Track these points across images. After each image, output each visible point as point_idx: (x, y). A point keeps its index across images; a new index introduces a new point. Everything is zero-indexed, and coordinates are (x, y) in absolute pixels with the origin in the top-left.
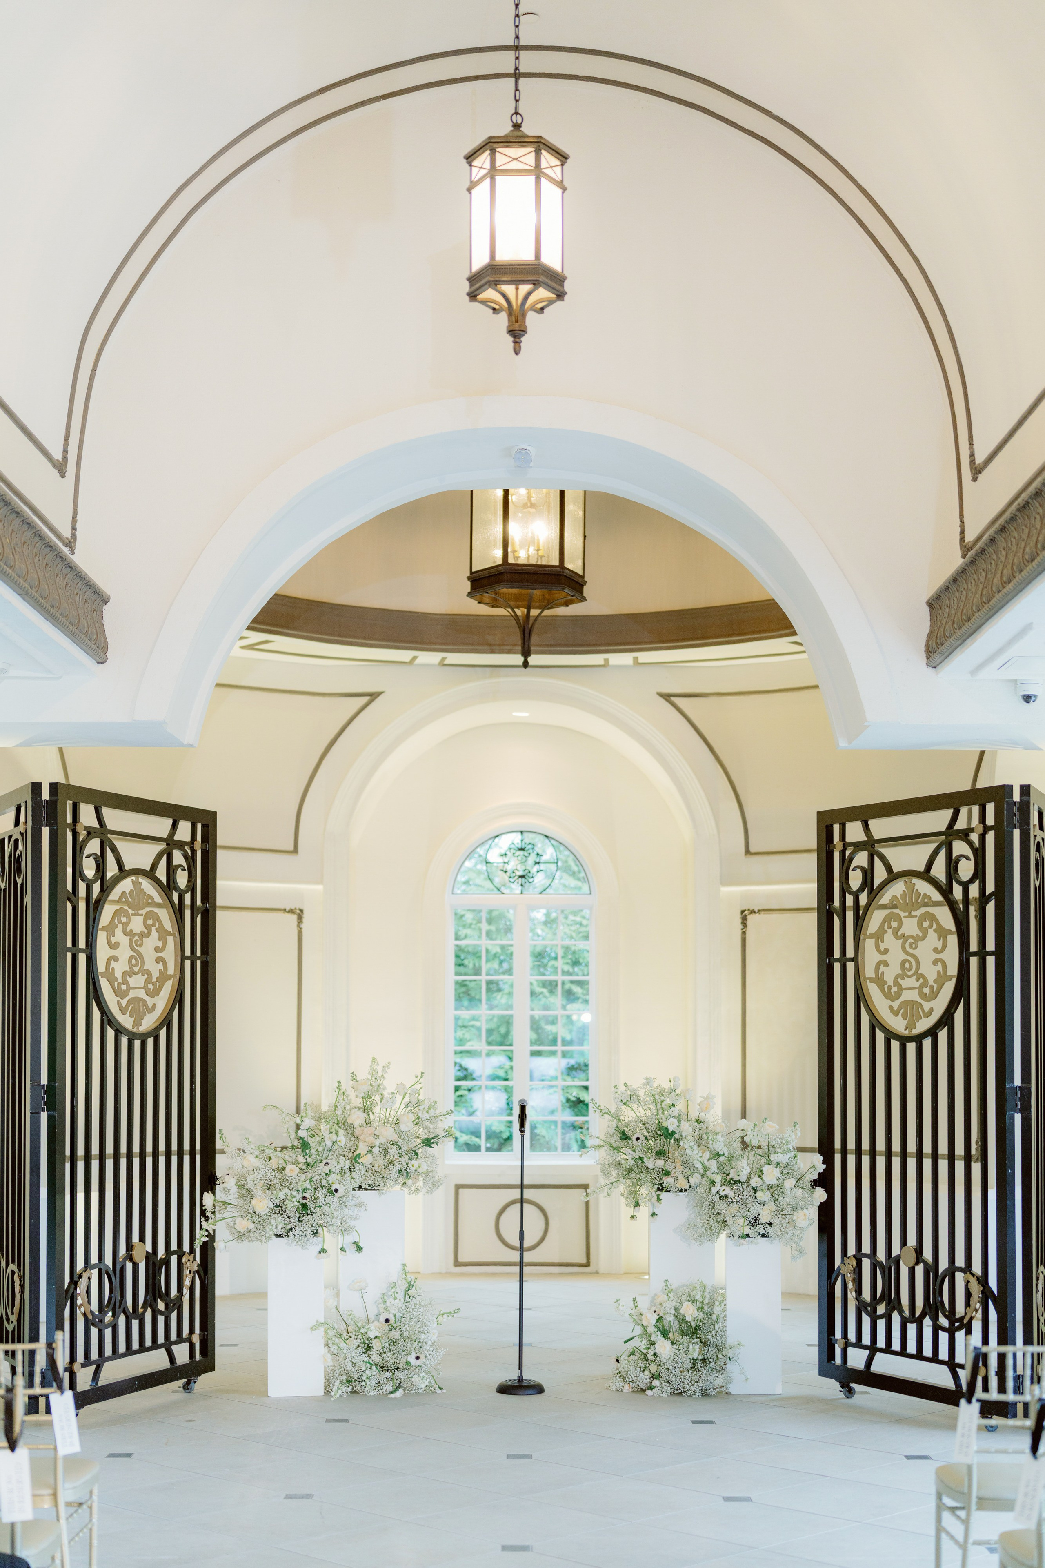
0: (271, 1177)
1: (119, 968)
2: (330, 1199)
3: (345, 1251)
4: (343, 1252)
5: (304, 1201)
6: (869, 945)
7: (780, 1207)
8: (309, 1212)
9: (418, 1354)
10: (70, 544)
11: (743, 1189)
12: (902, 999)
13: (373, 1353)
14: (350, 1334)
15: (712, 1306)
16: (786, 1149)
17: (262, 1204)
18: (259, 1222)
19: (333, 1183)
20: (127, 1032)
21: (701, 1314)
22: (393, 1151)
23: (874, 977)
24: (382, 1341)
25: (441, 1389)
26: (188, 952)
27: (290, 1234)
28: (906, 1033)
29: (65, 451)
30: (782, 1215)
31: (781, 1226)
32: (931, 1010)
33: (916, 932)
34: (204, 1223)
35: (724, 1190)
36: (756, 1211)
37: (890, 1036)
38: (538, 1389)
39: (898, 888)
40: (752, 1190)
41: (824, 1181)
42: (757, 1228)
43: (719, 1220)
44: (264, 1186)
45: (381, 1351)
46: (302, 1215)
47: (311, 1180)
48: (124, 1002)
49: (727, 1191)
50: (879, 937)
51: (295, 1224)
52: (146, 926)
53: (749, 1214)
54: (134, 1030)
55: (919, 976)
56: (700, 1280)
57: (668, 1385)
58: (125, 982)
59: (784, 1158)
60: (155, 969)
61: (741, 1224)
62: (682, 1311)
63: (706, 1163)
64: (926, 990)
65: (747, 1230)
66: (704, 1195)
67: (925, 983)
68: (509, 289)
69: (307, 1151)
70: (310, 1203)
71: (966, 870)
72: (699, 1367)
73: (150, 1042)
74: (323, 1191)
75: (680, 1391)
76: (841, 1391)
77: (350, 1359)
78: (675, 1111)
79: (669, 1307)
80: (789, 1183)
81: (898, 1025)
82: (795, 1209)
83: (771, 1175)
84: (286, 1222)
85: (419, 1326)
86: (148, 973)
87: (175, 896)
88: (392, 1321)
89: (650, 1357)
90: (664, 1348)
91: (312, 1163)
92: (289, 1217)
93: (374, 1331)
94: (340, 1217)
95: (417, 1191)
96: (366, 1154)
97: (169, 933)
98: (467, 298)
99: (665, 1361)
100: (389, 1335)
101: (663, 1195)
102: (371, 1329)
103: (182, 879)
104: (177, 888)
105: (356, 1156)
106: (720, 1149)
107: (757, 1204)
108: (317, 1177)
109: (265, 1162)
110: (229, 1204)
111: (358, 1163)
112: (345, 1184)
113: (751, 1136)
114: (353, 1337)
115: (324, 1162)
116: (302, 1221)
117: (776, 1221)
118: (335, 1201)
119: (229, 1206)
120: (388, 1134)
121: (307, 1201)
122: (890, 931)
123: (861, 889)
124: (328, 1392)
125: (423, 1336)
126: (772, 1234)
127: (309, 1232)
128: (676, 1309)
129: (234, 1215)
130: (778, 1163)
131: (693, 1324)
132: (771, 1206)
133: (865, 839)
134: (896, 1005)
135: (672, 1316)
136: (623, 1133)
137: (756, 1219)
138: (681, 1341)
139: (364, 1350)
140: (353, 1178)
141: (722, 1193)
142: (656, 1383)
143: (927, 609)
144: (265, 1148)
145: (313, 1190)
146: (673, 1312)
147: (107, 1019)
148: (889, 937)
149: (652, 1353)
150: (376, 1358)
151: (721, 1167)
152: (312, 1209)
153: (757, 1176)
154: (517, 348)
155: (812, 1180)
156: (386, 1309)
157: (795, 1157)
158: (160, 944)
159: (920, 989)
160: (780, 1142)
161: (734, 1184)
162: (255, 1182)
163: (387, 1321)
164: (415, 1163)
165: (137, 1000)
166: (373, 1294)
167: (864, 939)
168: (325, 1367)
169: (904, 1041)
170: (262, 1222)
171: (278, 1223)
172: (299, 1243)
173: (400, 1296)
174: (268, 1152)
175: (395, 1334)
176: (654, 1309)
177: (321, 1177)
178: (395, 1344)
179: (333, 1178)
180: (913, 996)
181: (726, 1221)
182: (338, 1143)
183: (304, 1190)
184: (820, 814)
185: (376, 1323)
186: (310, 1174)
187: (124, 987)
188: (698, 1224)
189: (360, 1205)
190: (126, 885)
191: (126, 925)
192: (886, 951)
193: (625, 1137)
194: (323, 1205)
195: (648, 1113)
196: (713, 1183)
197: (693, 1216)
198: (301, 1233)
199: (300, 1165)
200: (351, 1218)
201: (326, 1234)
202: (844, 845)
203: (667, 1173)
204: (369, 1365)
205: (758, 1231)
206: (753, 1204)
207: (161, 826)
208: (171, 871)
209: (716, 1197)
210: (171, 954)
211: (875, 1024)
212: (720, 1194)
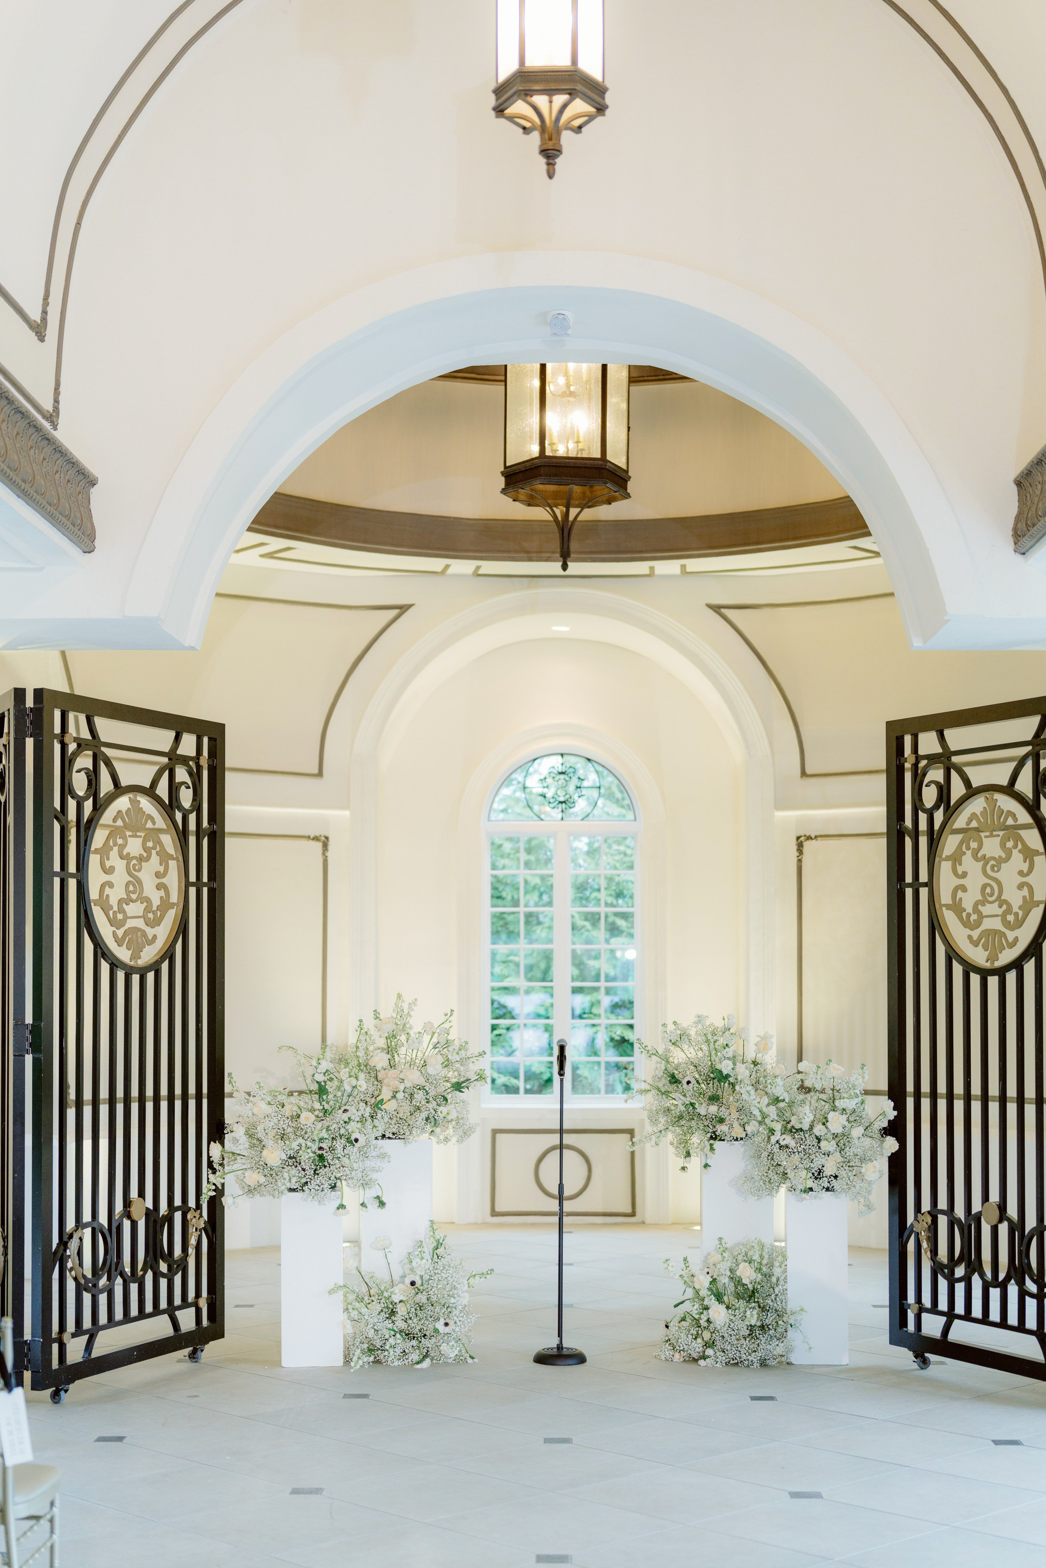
0: (284, 1126)
1: (115, 895)
2: (349, 1149)
3: (367, 1207)
4: (364, 1209)
5: (320, 1152)
6: (945, 869)
7: (846, 1158)
8: (326, 1164)
9: (447, 1321)
10: (53, 417)
11: (805, 1138)
12: (982, 928)
13: (398, 1318)
14: (373, 1298)
15: (771, 1266)
16: (853, 1094)
17: (274, 1155)
18: (271, 1175)
19: (352, 1132)
20: (124, 966)
21: (759, 1276)
22: (419, 1096)
23: (951, 903)
24: (408, 1305)
25: (472, 1358)
26: (193, 878)
27: (305, 1188)
28: (988, 965)
29: (45, 312)
30: (849, 1166)
31: (847, 1179)
32: (1016, 939)
33: (998, 852)
34: (211, 1176)
35: (784, 1139)
36: (819, 1163)
37: (969, 968)
38: (579, 1359)
39: (977, 805)
40: (815, 1140)
41: (895, 1129)
42: (821, 1181)
43: (779, 1172)
44: (276, 1135)
45: (406, 1317)
46: (318, 1167)
47: (328, 1129)
48: (120, 933)
49: (788, 1140)
50: (956, 859)
51: (310, 1177)
52: (146, 849)
53: (812, 1165)
54: (132, 963)
55: (1002, 902)
56: (758, 1239)
57: (723, 1354)
58: (121, 910)
59: (849, 1104)
60: (156, 898)
61: (804, 1177)
62: (738, 1273)
63: (765, 1109)
64: (1011, 918)
65: (810, 1183)
66: (762, 1145)
67: (1009, 910)
68: (541, 100)
69: (325, 1097)
70: (327, 1154)
72: (757, 1334)
73: (150, 977)
74: (342, 1141)
75: (736, 1361)
76: (914, 1361)
77: (372, 1326)
78: (729, 1052)
79: (724, 1268)
80: (857, 1132)
81: (979, 956)
82: (863, 1160)
83: (837, 1123)
84: (300, 1175)
85: (447, 1290)
86: (148, 900)
87: (179, 816)
88: (418, 1283)
89: (703, 1323)
90: (719, 1314)
91: (330, 1110)
92: (304, 1170)
93: (399, 1294)
94: (361, 1170)
95: (446, 1140)
96: (389, 1100)
97: (171, 857)
98: (493, 113)
99: (719, 1328)
100: (415, 1299)
101: (717, 1144)
102: (396, 1292)
103: (186, 797)
104: (180, 808)
105: (379, 1101)
106: (780, 1094)
107: (821, 1154)
108: (335, 1126)
109: (277, 1109)
110: (239, 1155)
111: (381, 1110)
112: (366, 1133)
113: (814, 1080)
114: (376, 1301)
115: (343, 1109)
116: (318, 1174)
117: (842, 1173)
118: (355, 1152)
119: (239, 1158)
120: (414, 1077)
121: (324, 1152)
122: (969, 853)
123: (936, 807)
124: (347, 1361)
125: (452, 1300)
126: (838, 1187)
127: (326, 1186)
128: (731, 1270)
129: (244, 1167)
130: (844, 1110)
131: (750, 1287)
132: (837, 1157)
133: (940, 750)
134: (975, 934)
135: (727, 1278)
136: (673, 1076)
137: (820, 1171)
138: (737, 1306)
139: (387, 1316)
140: (374, 1126)
141: (783, 1143)
142: (709, 1352)
143: (1014, 488)
144: (277, 1094)
145: (330, 1139)
146: (729, 1273)
147: (101, 951)
148: (967, 858)
149: (706, 1319)
150: (401, 1324)
151: (781, 1113)
152: (329, 1161)
153: (821, 1123)
154: (551, 171)
155: (881, 1127)
156: (412, 1270)
157: (863, 1102)
158: (162, 869)
159: (1003, 917)
160: (846, 1087)
161: (795, 1133)
162: (266, 1131)
163: (413, 1283)
164: (443, 1110)
165: (136, 930)
166: (397, 1253)
167: (940, 862)
168: (344, 1334)
169: (985, 974)
170: (274, 1175)
171: (292, 1176)
172: (315, 1198)
173: (427, 1256)
174: (282, 1098)
175: (422, 1298)
176: (707, 1270)
177: (340, 1125)
178: (422, 1308)
179: (352, 1126)
180: (995, 924)
181: (786, 1174)
182: (358, 1088)
183: (321, 1139)
184: (889, 724)
185: (401, 1285)
186: (326, 1123)
187: (120, 916)
188: (756, 1177)
189: (383, 1156)
190: (123, 803)
191: (122, 847)
192: (964, 875)
193: (674, 1080)
194: (341, 1157)
195: (700, 1054)
196: (772, 1131)
197: (749, 1167)
198: (317, 1187)
199: (317, 1113)
200: (373, 1170)
201: (345, 1188)
202: (917, 758)
203: (722, 1121)
204: (393, 1333)
205: (823, 1185)
206: (817, 1154)
207: (162, 739)
208: (174, 788)
209: (775, 1147)
210: (173, 880)
211: (952, 955)
212: (780, 1144)
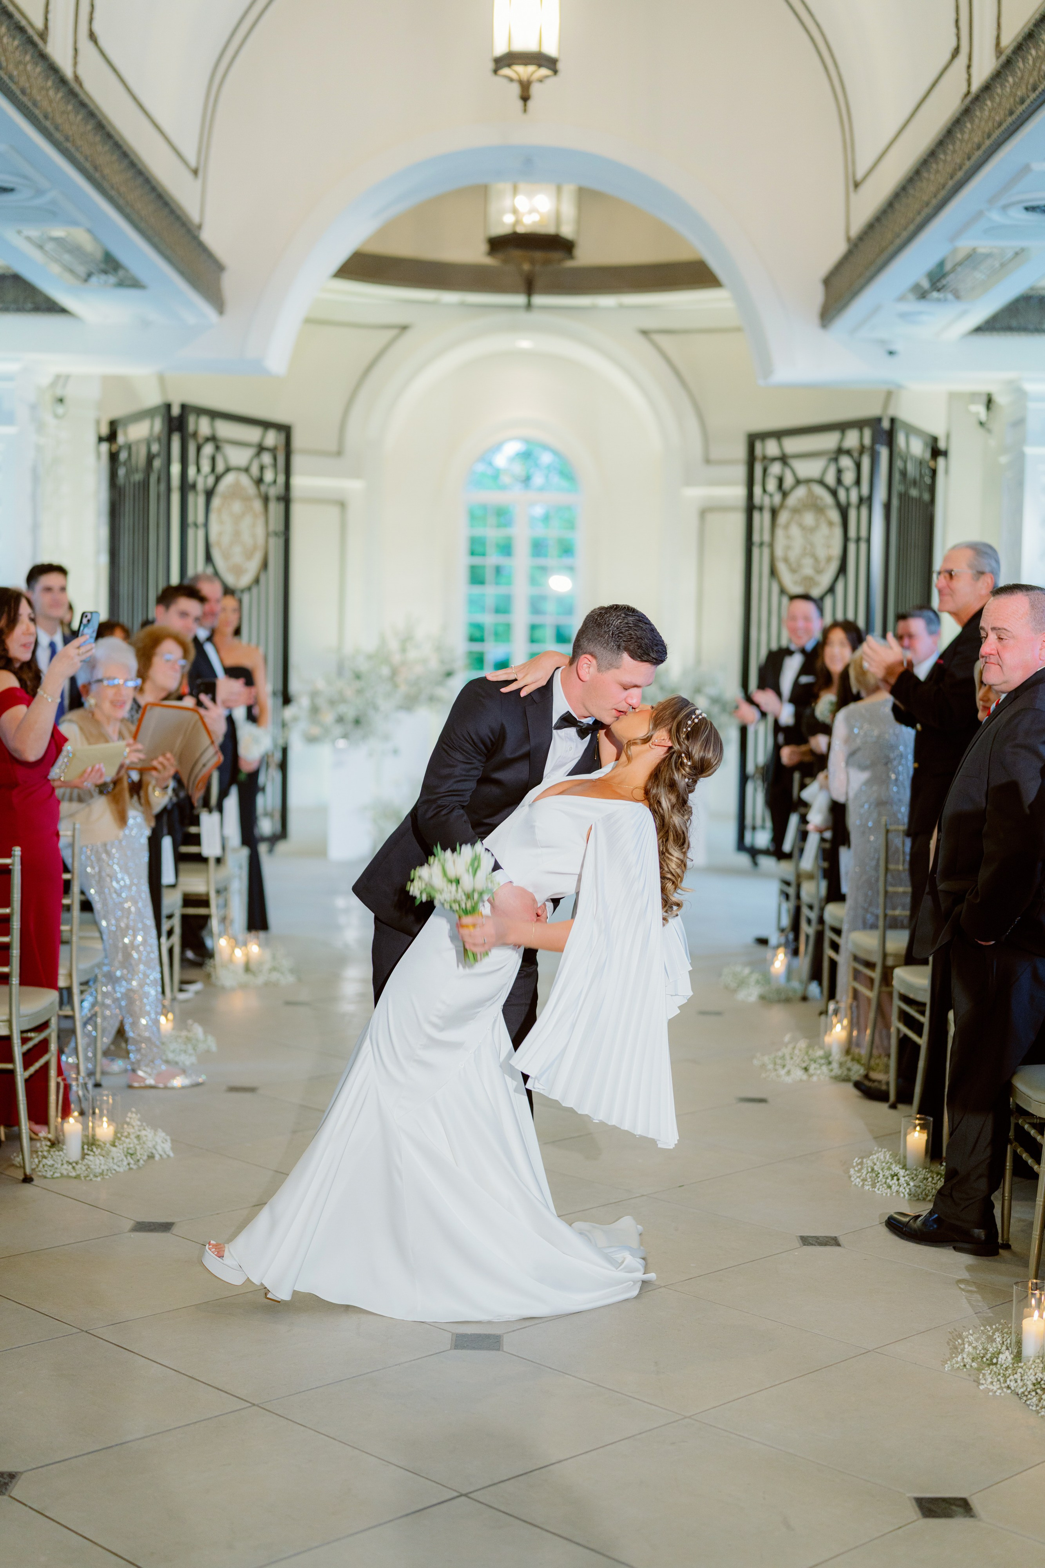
1: (226, 540)
2: (376, 715)
3: (388, 755)
4: (385, 755)
5: (357, 718)
6: (780, 533)
8: (361, 725)
10: (199, 224)
12: (801, 573)
17: (328, 716)
18: (326, 729)
23: (783, 557)
26: (273, 530)
27: (349, 736)
29: (198, 159)
32: (822, 581)
33: (813, 524)
39: (800, 492)
44: (329, 704)
46: (357, 724)
48: (230, 564)
50: (787, 527)
51: (353, 731)
52: (243, 509)
55: (814, 557)
58: (230, 549)
60: (249, 541)
64: (819, 567)
67: (818, 562)
68: (519, 68)
69: (360, 680)
70: (362, 720)
71: (849, 477)
74: (371, 710)
76: (750, 863)
84: (344, 729)
86: (244, 544)
87: (264, 489)
92: (347, 727)
94: (383, 728)
97: (259, 517)
98: (492, 72)
103: (269, 476)
104: (265, 482)
115: (373, 688)
116: (356, 729)
118: (380, 717)
120: (419, 670)
121: (360, 715)
122: (795, 524)
123: (776, 492)
127: (360, 737)
133: (780, 454)
134: (797, 576)
143: (823, 285)
148: (794, 527)
152: (363, 724)
154: (525, 107)
158: (253, 524)
159: (814, 566)
162: (323, 700)
165: (238, 563)
167: (777, 530)
170: (328, 729)
171: (340, 729)
172: (356, 743)
177: (370, 699)
180: (808, 571)
184: (748, 435)
187: (228, 554)
189: (398, 721)
190: (231, 478)
191: (230, 508)
192: (792, 538)
194: (371, 721)
198: (356, 737)
200: (391, 731)
201: (373, 741)
202: (764, 458)
207: (253, 434)
208: (262, 468)
210: (260, 531)
211: (783, 591)
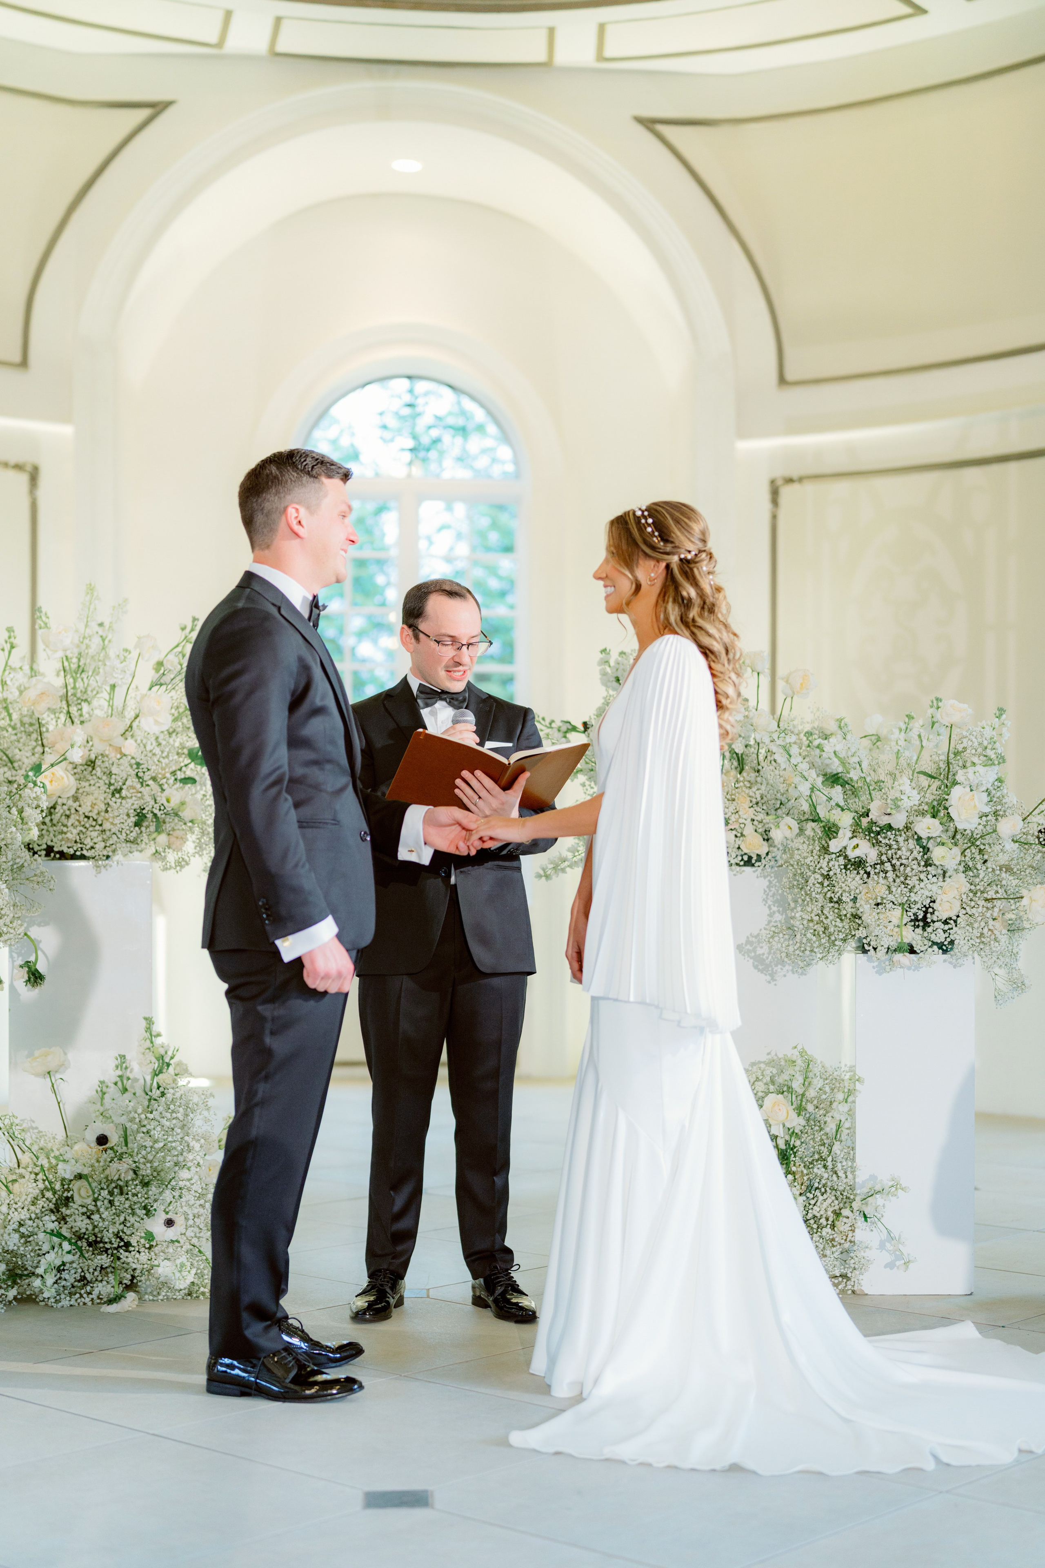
7: (978, 884)
9: (170, 1216)
11: (898, 844)
13: (73, 1211)
14: (22, 1171)
15: (825, 1102)
21: (801, 1121)
22: (122, 769)
24: (93, 1184)
30: (986, 900)
31: (981, 925)
35: (854, 848)
36: (926, 893)
40: (918, 847)
42: (929, 930)
43: (843, 913)
45: (91, 1207)
49: (862, 848)
53: (913, 897)
56: (799, 1047)
61: (895, 921)
65: (908, 936)
66: (807, 862)
77: (16, 1226)
83: (966, 811)
85: (174, 1152)
88: (114, 1139)
93: (76, 1162)
100: (107, 1171)
102: (67, 1159)
107: (930, 876)
113: (902, 743)
114: (28, 1178)
117: (971, 914)
125: (183, 1174)
126: (961, 943)
132: (960, 881)
137: (926, 911)
139: (51, 1207)
141: (852, 854)
150: (76, 1223)
153: (929, 816)
156: (104, 1116)
160: (974, 743)
161: (878, 834)
163: (102, 1139)
164: (173, 800)
173: (136, 1087)
175: (122, 1170)
178: (122, 1191)
181: (861, 916)
185: (79, 1145)
188: (797, 924)
196: (831, 831)
204: (59, 1240)
205: (931, 938)
206: (923, 876)
209: (837, 864)
212: (846, 857)
